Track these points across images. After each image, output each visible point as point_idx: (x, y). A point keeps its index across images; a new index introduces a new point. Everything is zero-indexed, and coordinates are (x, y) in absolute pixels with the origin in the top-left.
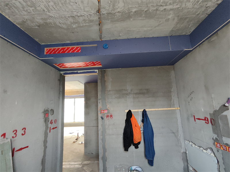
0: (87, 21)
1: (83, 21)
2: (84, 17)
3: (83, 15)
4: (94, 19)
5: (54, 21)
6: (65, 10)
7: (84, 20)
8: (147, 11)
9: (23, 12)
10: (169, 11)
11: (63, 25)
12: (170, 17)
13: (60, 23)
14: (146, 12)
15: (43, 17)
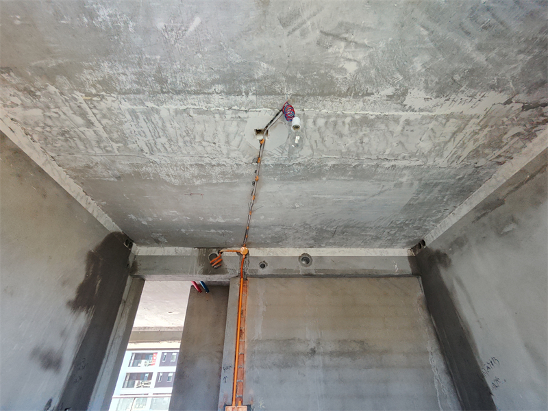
0: (229, 176)
1: (219, 174)
2: (224, 167)
3: (224, 165)
4: (244, 172)
5: (155, 170)
6: (189, 153)
7: (223, 174)
8: (358, 166)
9: (96, 149)
10: (403, 169)
11: (173, 179)
12: (404, 180)
13: (168, 175)
14: (354, 167)
15: (135, 162)
